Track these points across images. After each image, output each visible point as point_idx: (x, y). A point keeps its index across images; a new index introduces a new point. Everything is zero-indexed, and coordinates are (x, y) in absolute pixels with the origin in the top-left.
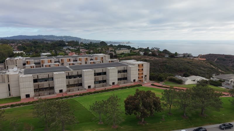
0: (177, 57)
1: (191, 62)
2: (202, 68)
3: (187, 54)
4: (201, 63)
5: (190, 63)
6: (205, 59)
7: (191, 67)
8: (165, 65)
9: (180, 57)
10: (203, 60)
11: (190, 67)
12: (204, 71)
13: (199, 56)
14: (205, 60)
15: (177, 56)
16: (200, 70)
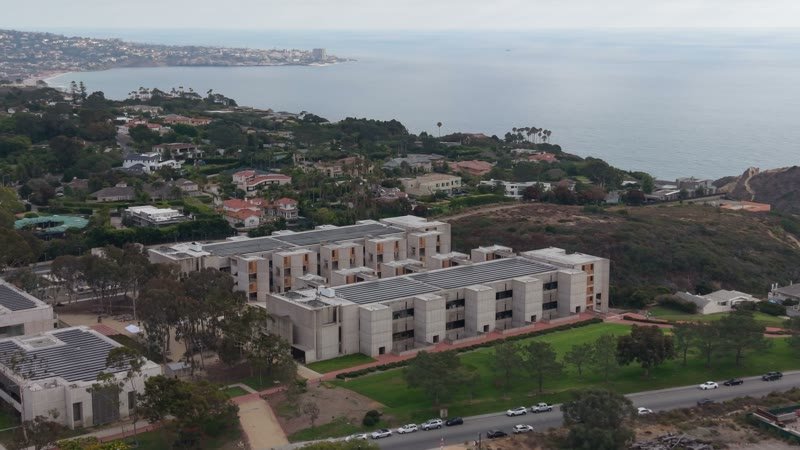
0: (655, 201)
1: (712, 224)
2: (752, 253)
3: (692, 182)
4: (751, 228)
5: (710, 235)
6: (767, 207)
7: (714, 251)
8: (626, 248)
9: (667, 200)
10: (760, 214)
11: (712, 253)
12: (759, 263)
13: (746, 173)
14: (767, 213)
15: (655, 195)
16: (745, 260)
